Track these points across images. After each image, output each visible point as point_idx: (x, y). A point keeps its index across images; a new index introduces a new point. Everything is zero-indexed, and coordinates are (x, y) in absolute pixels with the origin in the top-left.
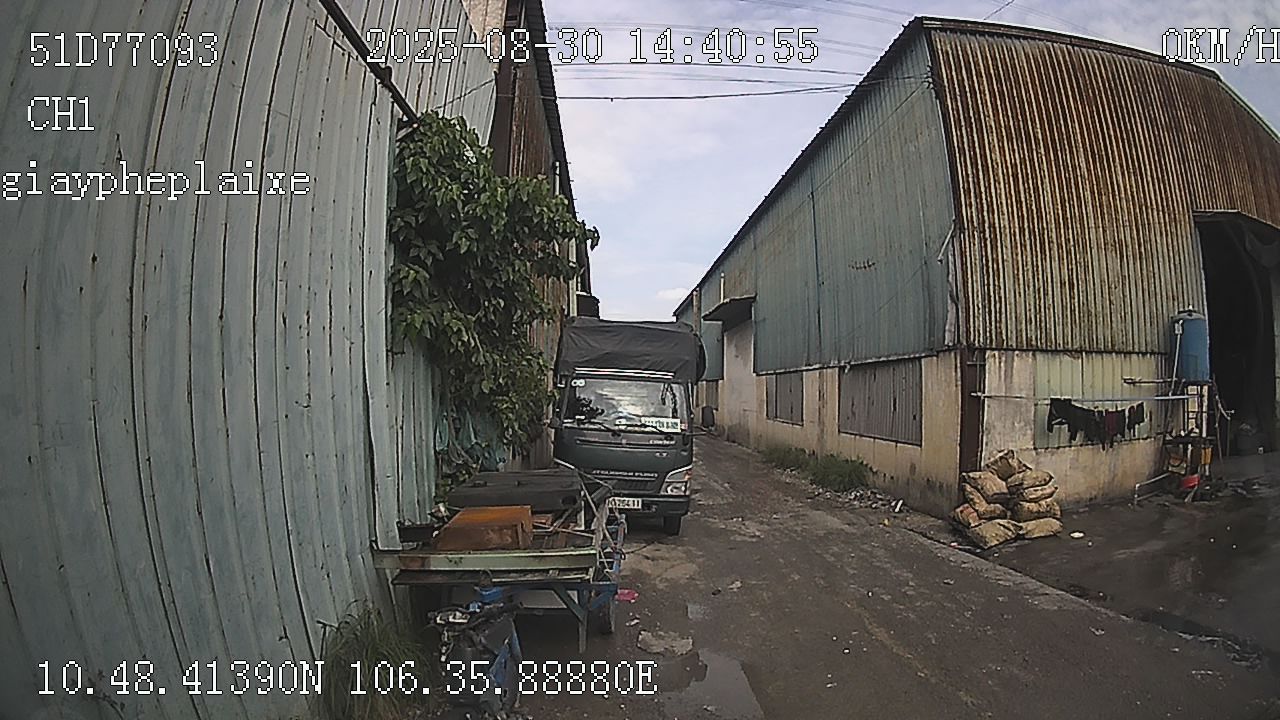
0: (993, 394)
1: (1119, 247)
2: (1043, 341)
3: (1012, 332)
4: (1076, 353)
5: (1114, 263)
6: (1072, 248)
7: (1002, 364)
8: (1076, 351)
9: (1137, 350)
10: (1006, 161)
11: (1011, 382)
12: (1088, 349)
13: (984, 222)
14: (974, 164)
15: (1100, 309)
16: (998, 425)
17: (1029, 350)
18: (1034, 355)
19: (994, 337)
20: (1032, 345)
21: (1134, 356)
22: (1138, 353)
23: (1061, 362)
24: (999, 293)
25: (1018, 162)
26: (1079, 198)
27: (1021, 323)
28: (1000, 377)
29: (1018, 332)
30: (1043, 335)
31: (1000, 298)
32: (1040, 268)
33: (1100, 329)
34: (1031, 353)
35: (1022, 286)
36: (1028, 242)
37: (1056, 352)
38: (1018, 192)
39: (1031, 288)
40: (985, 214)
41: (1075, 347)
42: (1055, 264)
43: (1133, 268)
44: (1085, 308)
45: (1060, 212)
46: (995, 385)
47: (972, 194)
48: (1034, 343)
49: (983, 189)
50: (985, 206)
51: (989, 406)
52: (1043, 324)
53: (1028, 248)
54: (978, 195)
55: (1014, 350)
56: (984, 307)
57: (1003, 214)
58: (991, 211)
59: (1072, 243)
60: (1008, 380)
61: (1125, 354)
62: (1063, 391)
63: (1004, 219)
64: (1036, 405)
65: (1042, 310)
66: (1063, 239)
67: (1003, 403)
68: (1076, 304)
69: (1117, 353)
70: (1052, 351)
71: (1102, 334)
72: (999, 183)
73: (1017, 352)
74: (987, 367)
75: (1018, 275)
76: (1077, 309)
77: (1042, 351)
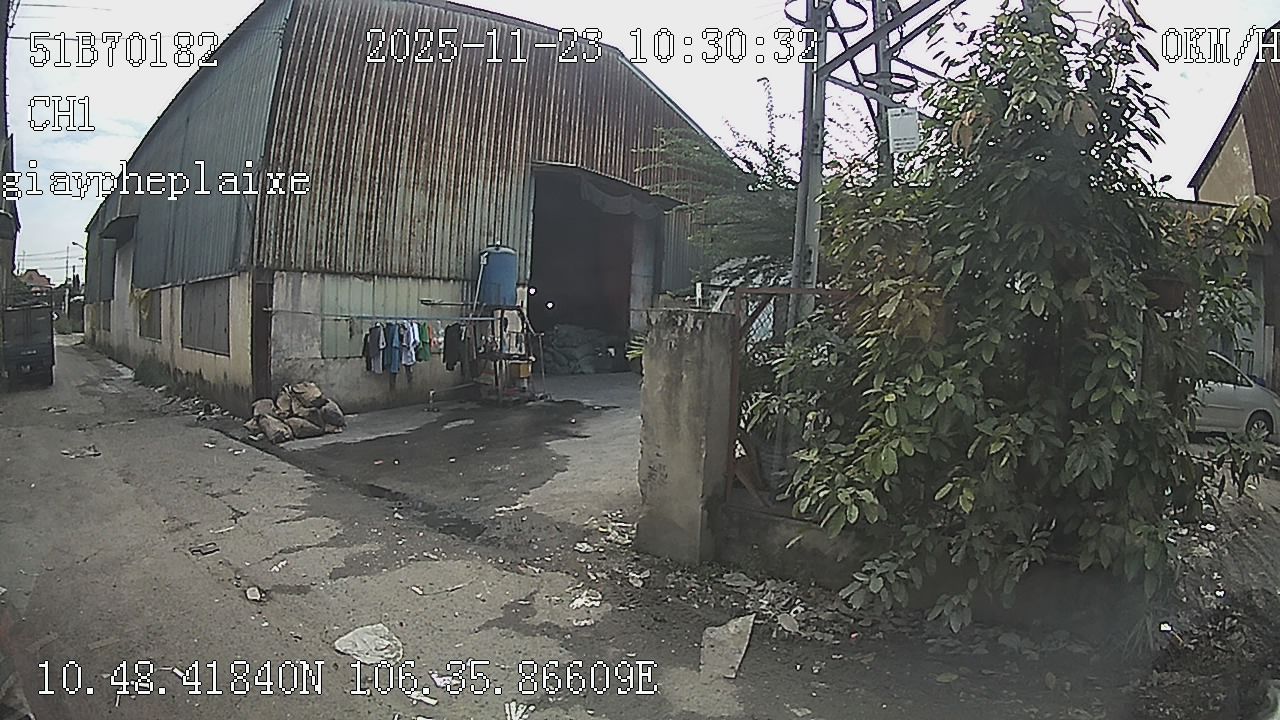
0: (280, 308)
1: (431, 188)
2: (333, 265)
3: (300, 256)
4: (368, 276)
5: (421, 200)
6: (377, 186)
7: (290, 284)
8: (368, 273)
9: (438, 276)
10: (327, 107)
11: (298, 300)
12: (380, 272)
13: (290, 159)
14: (294, 109)
15: (397, 238)
16: (286, 337)
17: (318, 272)
18: (322, 276)
19: (282, 260)
20: (320, 268)
21: (436, 281)
22: (439, 279)
23: (350, 284)
24: (292, 222)
25: (339, 108)
26: (395, 142)
27: (311, 248)
28: (287, 296)
29: (307, 256)
30: (333, 259)
31: (293, 226)
32: (338, 201)
33: (396, 257)
34: (319, 275)
35: (316, 216)
36: (330, 178)
37: (346, 274)
38: (330, 134)
39: (326, 219)
40: (293, 152)
41: (366, 271)
42: (355, 199)
43: (442, 206)
44: (382, 236)
45: (371, 153)
46: (281, 301)
47: (285, 134)
48: (323, 265)
49: (296, 130)
50: (294, 145)
51: (276, 320)
52: (334, 250)
53: (329, 184)
54: (290, 137)
55: (302, 272)
56: (276, 233)
57: (311, 153)
58: (298, 149)
59: (377, 181)
60: (295, 298)
61: (424, 279)
62: (352, 309)
63: (310, 158)
64: (323, 320)
65: (335, 237)
66: (368, 177)
67: (290, 318)
68: (372, 234)
69: (412, 277)
70: (341, 274)
71: (396, 261)
72: (314, 126)
73: (305, 274)
74: (275, 286)
75: (314, 206)
76: (372, 238)
77: (330, 273)
